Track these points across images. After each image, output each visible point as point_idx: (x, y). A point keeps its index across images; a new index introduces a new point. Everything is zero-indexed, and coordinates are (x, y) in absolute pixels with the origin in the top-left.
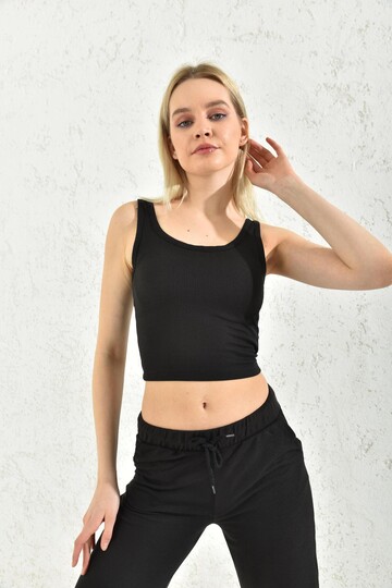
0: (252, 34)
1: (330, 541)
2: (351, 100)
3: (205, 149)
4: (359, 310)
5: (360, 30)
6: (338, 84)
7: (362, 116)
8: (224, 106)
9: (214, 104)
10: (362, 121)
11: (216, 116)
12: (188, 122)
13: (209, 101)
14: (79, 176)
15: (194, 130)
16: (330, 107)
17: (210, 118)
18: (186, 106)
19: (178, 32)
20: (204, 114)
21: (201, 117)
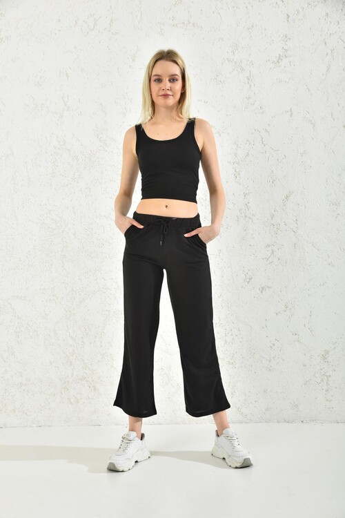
0: (183, 23)
1: (226, 341)
2: (242, 69)
3: (166, 96)
4: (245, 196)
5: (249, 29)
6: (235, 60)
7: (249, 79)
8: (177, 77)
9: (173, 75)
10: (248, 83)
11: (173, 79)
12: (159, 80)
13: (171, 74)
14: (66, 105)
15: (162, 85)
16: (230, 73)
17: (170, 81)
18: (159, 74)
19: (137, 17)
20: (167, 79)
21: (166, 80)
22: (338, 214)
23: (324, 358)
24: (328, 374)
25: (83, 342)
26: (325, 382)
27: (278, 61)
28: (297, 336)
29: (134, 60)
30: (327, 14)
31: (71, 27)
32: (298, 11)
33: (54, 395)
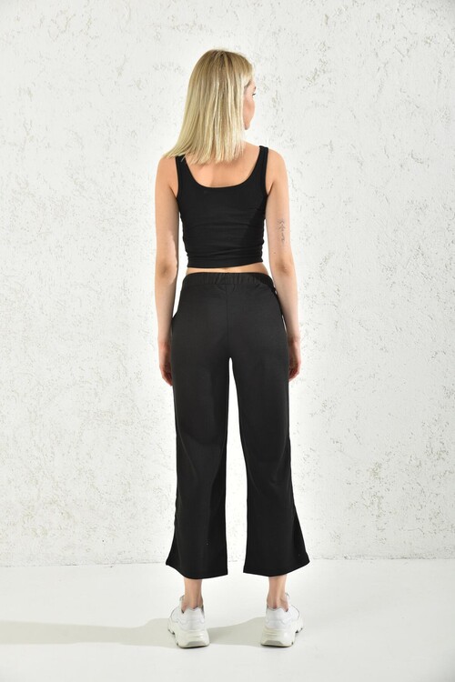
0: (187, 25)
2: (266, 89)
5: (275, 33)
7: (275, 102)
10: (275, 107)
14: (28, 134)
19: (124, 15)
22: (394, 283)
23: (375, 473)
24: (379, 494)
25: (53, 453)
26: (376, 505)
27: (314, 78)
28: (339, 445)
29: (120, 74)
30: (379, 16)
31: (34, 27)
32: (340, 11)
33: (14, 525)
